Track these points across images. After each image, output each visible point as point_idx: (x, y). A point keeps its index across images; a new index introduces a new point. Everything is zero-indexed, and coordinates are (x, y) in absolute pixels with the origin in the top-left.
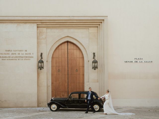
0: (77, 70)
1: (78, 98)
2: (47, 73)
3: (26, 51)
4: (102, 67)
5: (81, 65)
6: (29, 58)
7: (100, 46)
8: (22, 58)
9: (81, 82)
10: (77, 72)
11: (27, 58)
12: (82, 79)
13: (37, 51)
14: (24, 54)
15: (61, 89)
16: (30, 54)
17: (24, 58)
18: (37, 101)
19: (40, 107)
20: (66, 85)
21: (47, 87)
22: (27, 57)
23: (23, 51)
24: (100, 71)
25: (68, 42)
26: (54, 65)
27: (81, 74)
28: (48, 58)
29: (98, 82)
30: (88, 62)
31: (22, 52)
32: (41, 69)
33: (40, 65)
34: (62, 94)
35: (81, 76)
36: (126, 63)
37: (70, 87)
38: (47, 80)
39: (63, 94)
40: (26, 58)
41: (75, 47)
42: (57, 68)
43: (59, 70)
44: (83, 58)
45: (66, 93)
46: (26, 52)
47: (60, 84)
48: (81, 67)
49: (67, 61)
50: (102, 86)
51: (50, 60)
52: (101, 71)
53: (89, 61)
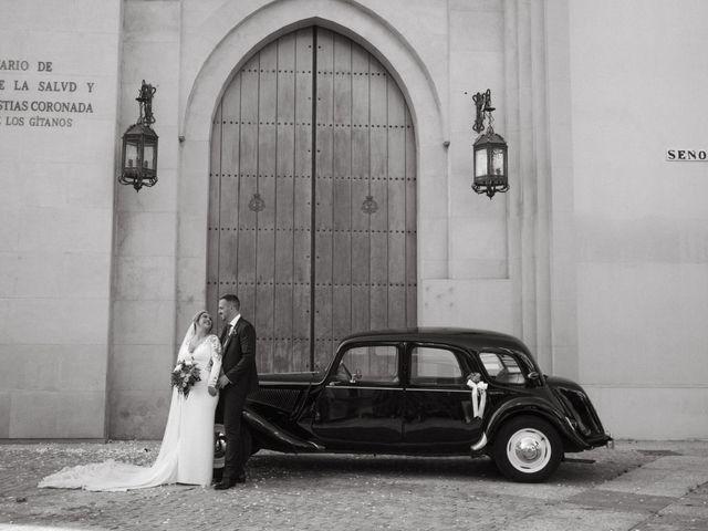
0: (370, 199)
1: (396, 380)
2: (178, 213)
3: (48, 67)
4: (534, 181)
5: (397, 168)
6: (66, 115)
7: (517, 53)
8: (19, 114)
9: (397, 276)
10: (373, 215)
11: (50, 115)
12: (401, 258)
13: (122, 69)
14: (33, 85)
15: (270, 323)
16: (73, 87)
17: (28, 114)
18: (104, 396)
19: (125, 440)
20: (297, 295)
21: (178, 308)
22: (49, 106)
23: (25, 65)
24: (520, 205)
25: (315, 29)
26: (229, 165)
27: (398, 224)
28: (186, 119)
29: (507, 278)
30: (442, 149)
31: (22, 76)
32: (138, 187)
33: (132, 153)
34: (270, 355)
35: (398, 241)
36: (677, 164)
37: (325, 309)
38: (178, 259)
39: (281, 352)
40: (45, 115)
41: (360, 64)
42: (243, 186)
43: (257, 196)
44: (410, 126)
45: (303, 348)
46: (47, 77)
47: (262, 287)
48: (396, 186)
49: (310, 146)
50: (535, 303)
51: (202, 131)
52: (527, 205)
53: (447, 145)
